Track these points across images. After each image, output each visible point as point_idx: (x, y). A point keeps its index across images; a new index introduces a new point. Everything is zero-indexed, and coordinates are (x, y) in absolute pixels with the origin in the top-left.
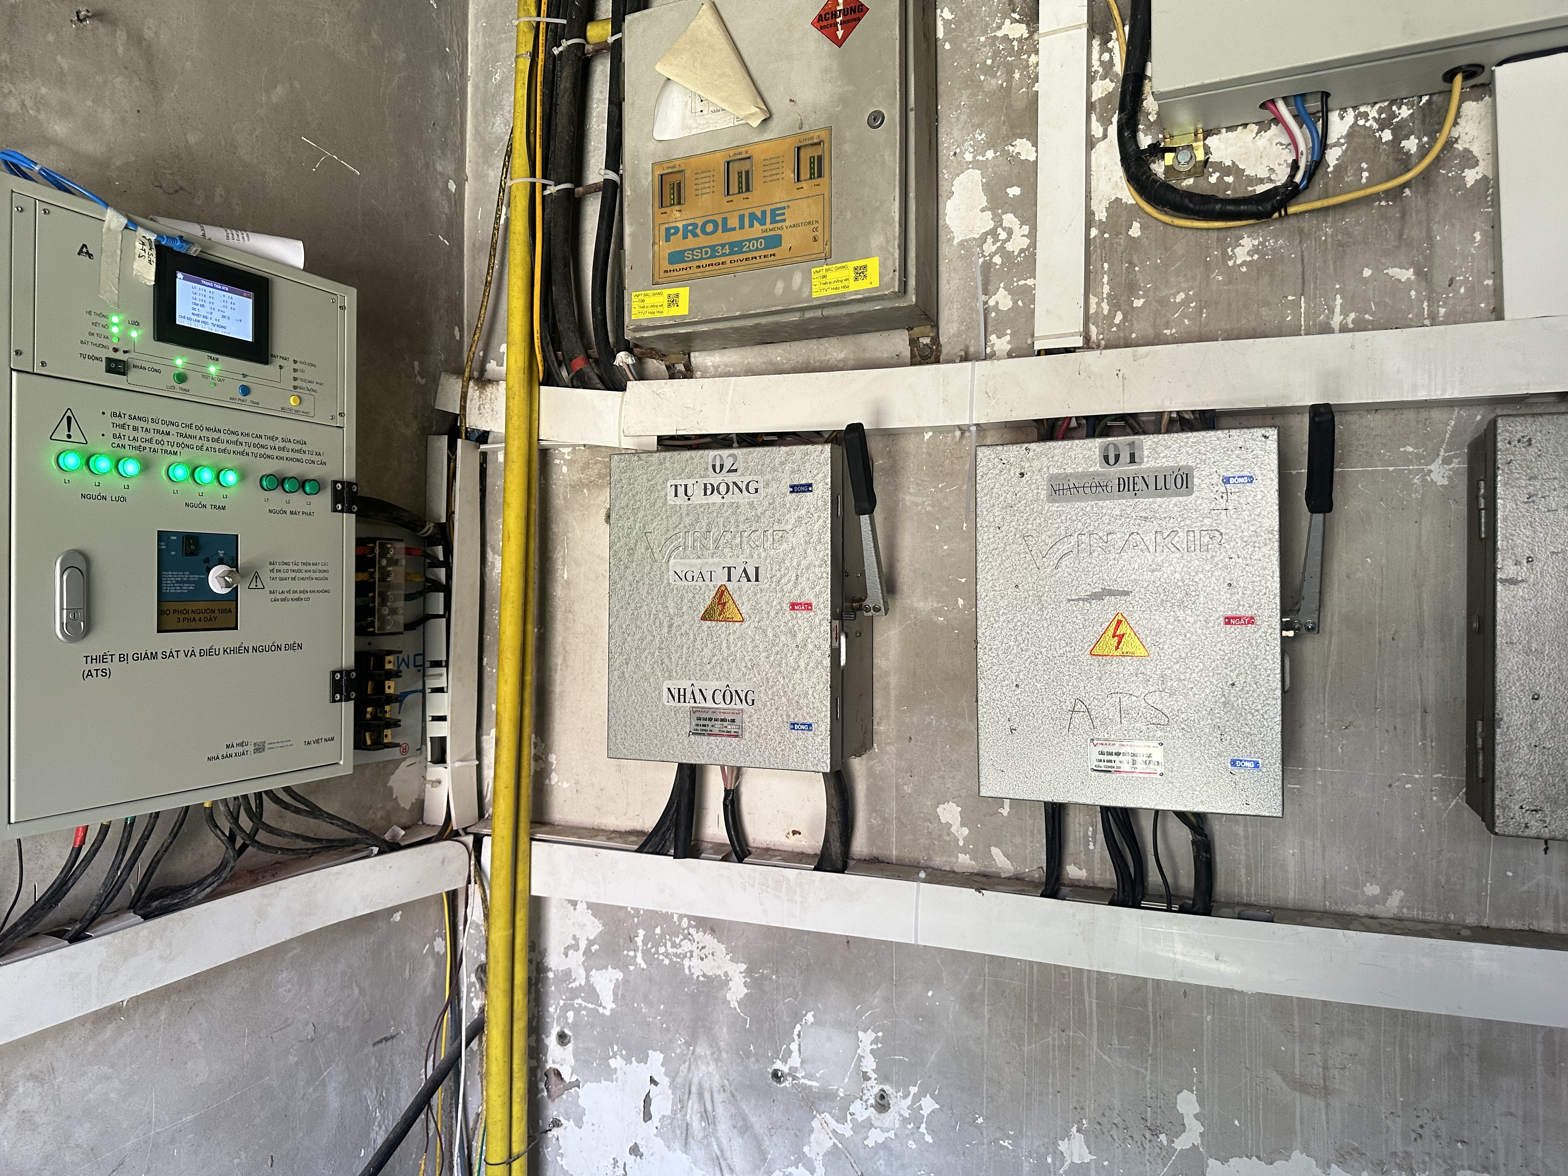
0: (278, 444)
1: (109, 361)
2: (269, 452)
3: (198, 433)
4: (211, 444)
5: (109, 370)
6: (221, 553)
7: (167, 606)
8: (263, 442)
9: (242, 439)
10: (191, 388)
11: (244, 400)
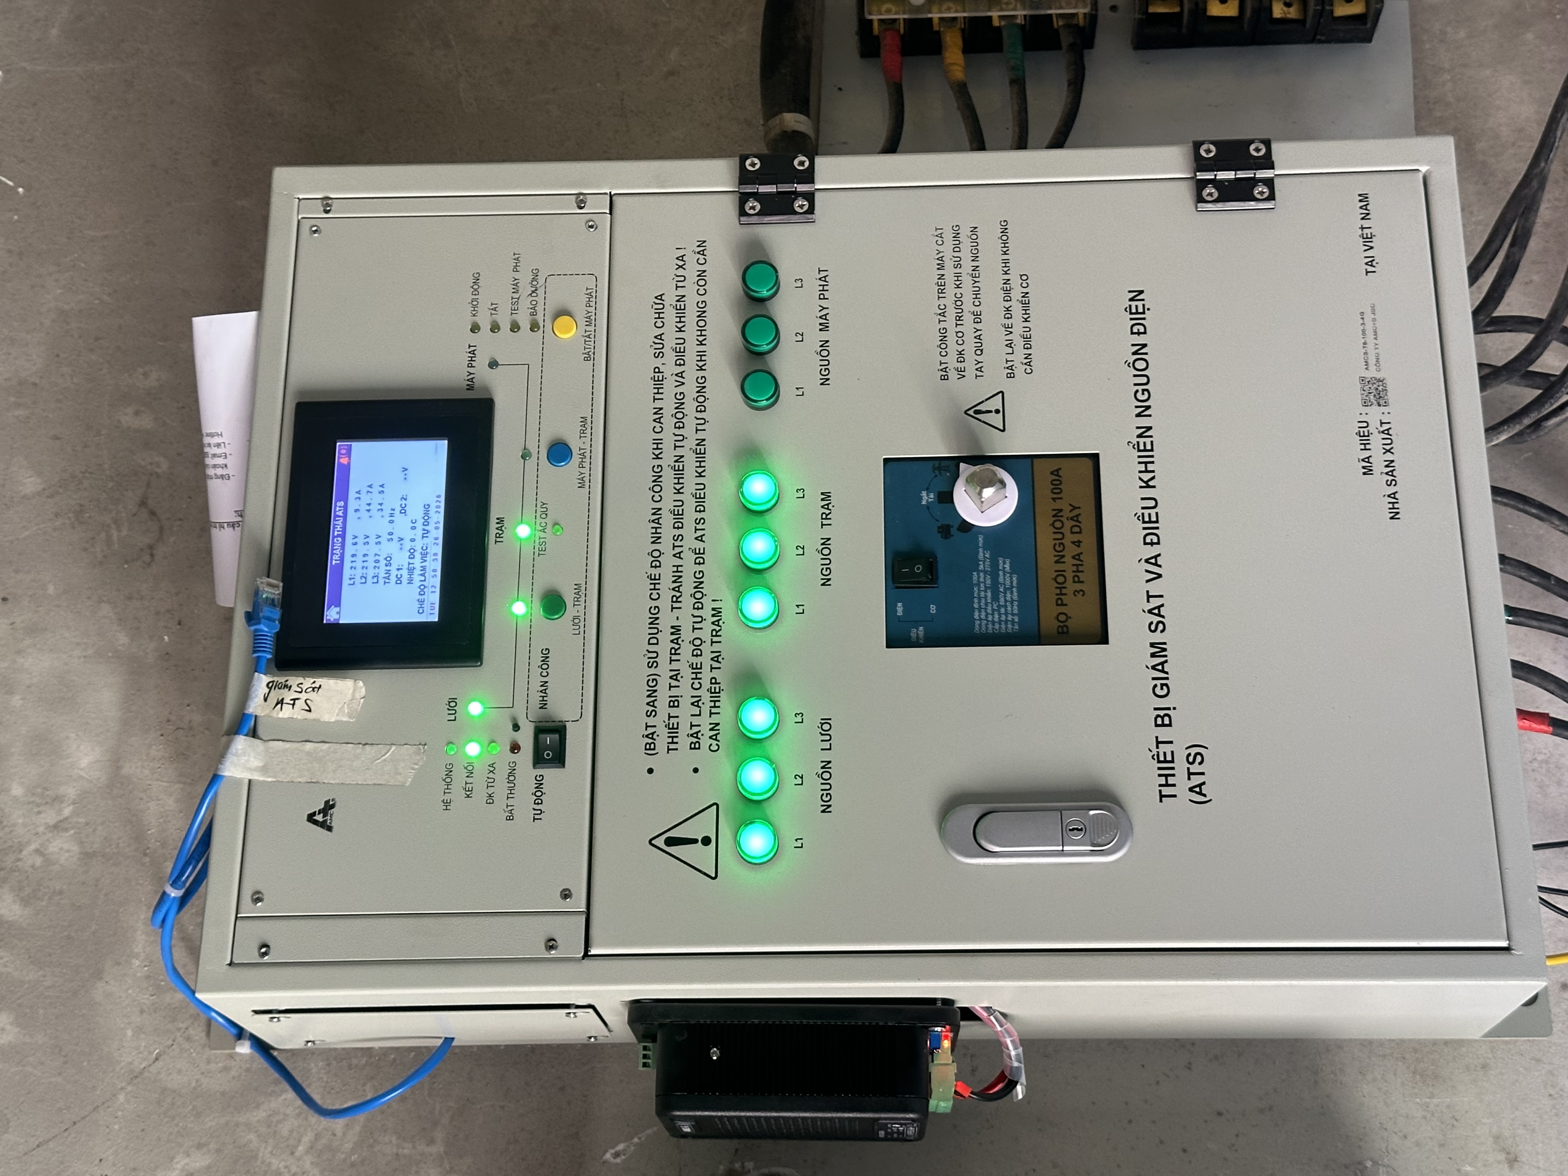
0: (670, 369)
1: (539, 760)
2: (690, 389)
3: (668, 561)
4: (688, 531)
5: (559, 759)
6: (926, 498)
7: (1049, 622)
8: (669, 405)
9: (668, 458)
10: (572, 581)
11: (580, 454)
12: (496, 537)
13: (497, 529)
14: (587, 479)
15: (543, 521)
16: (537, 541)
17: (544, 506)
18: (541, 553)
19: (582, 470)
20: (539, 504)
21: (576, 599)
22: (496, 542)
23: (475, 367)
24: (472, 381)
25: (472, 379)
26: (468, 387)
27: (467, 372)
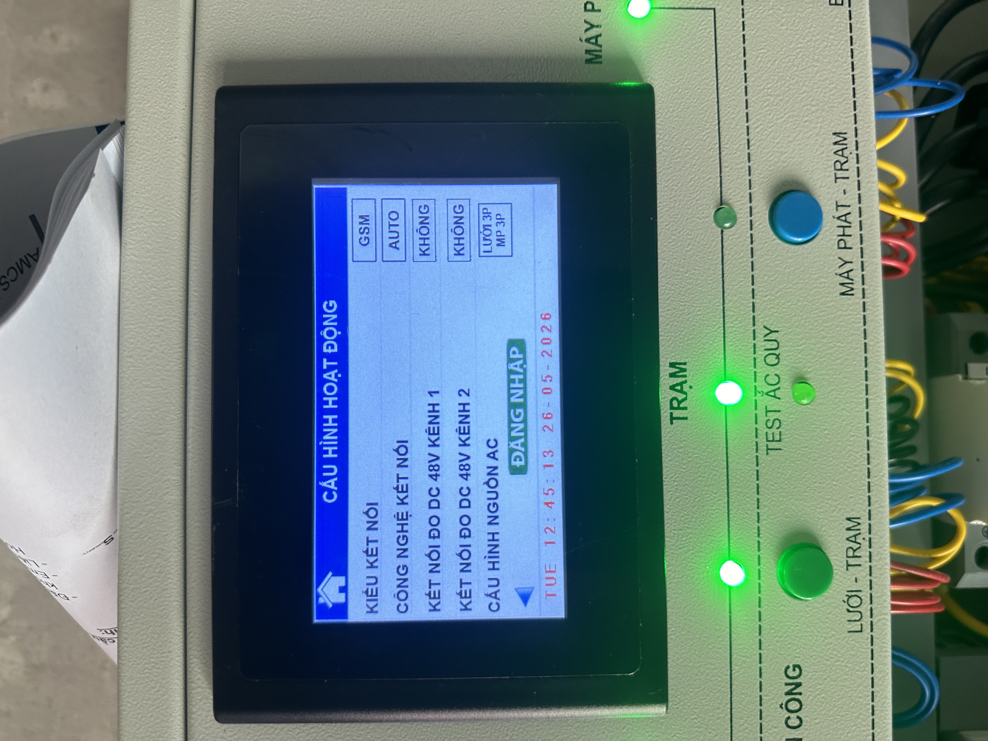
10: (840, 510)
11: (839, 218)
12: (672, 408)
13: (672, 388)
14: (856, 275)
15: (773, 371)
16: (762, 419)
17: (773, 336)
18: (772, 445)
19: (847, 255)
20: (761, 333)
21: (851, 553)
22: (672, 418)
23: (599, 11)
24: (596, 43)
25: (597, 37)
26: (589, 57)
27: (585, 21)
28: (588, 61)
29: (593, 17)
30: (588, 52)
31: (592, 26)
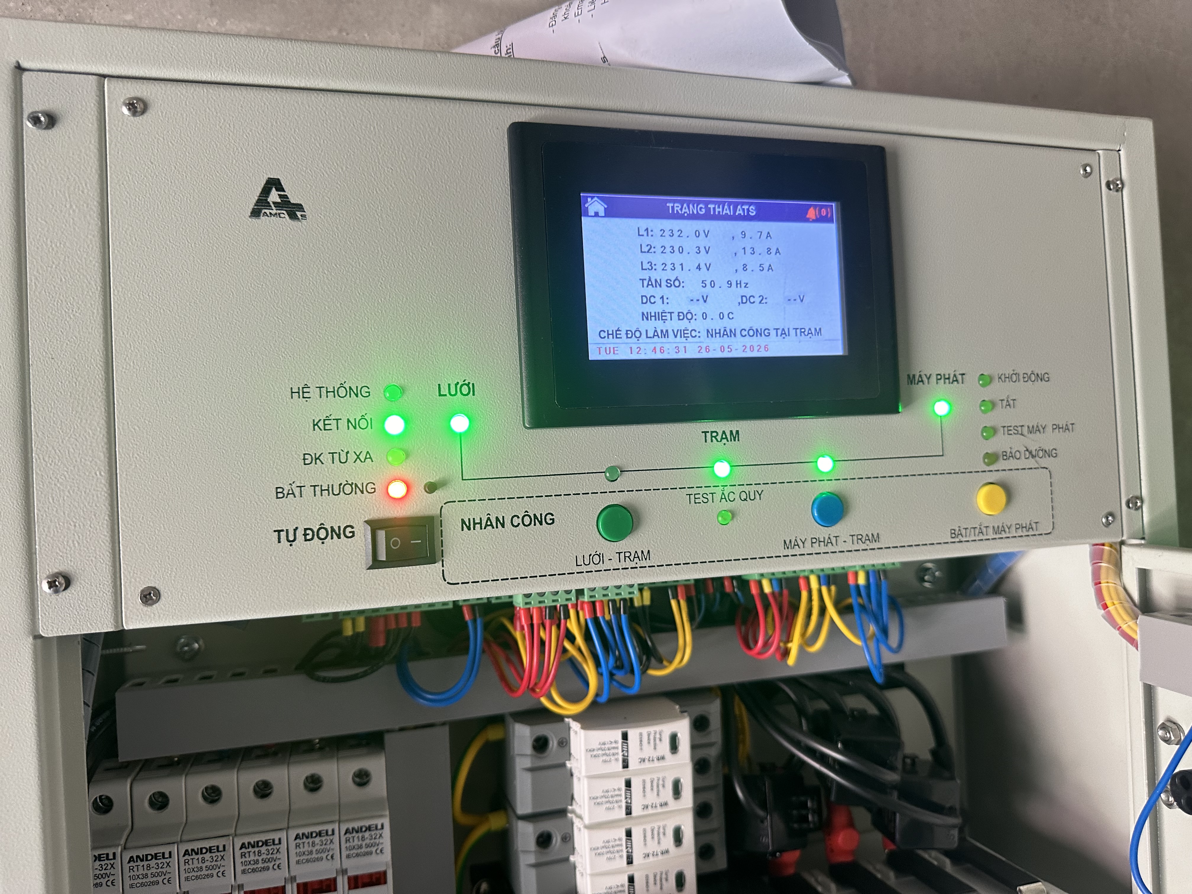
1: (380, 528)
5: (380, 559)
10: (654, 545)
11: (829, 538)
12: (712, 432)
13: (724, 432)
14: (797, 551)
15: (737, 496)
16: (708, 491)
17: (757, 496)
18: (692, 497)
19: (808, 544)
20: (759, 488)
21: (627, 554)
22: (705, 433)
23: (937, 383)
24: (919, 381)
25: (922, 381)
26: (911, 376)
27: (930, 375)
28: (909, 376)
29: (933, 379)
30: (914, 376)
31: (928, 379)
